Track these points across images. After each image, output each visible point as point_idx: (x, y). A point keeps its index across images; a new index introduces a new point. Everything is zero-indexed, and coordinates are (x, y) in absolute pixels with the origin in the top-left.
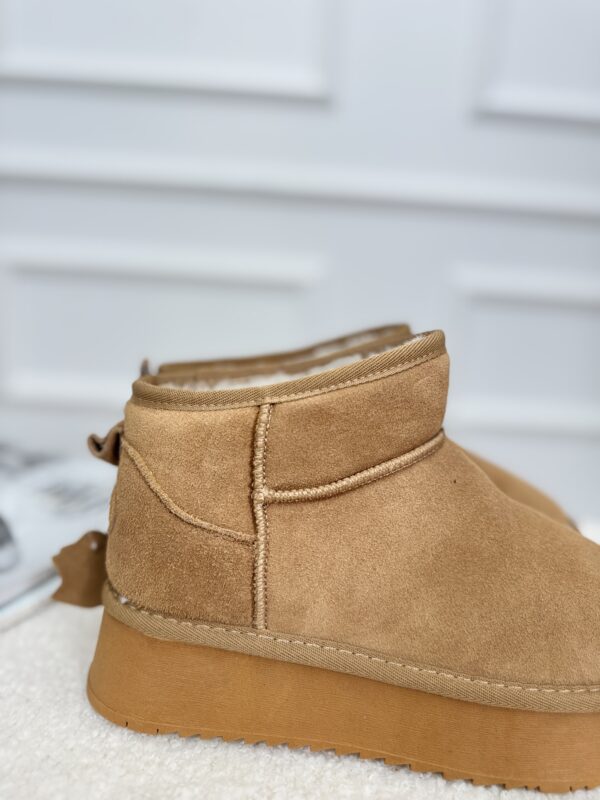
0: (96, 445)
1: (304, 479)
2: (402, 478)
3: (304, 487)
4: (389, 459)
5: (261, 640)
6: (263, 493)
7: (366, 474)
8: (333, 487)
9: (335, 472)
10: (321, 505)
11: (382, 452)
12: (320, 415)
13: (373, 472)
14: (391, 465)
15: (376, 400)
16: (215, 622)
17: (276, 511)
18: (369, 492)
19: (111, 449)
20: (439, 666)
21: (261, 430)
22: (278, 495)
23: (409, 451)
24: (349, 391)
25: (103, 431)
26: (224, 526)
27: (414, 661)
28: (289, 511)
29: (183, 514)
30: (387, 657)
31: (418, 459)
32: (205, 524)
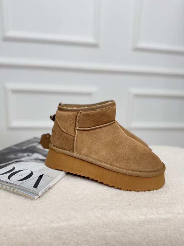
0: (51, 117)
1: (85, 127)
2: (104, 128)
3: (85, 128)
4: (101, 125)
5: (75, 154)
6: (77, 128)
7: (96, 127)
8: (90, 128)
9: (91, 126)
10: (88, 132)
11: (100, 123)
12: (88, 115)
13: (98, 127)
14: (102, 126)
15: (99, 113)
16: (67, 150)
17: (79, 131)
18: (97, 130)
19: (53, 118)
20: (105, 163)
21: (78, 117)
22: (80, 129)
23: (106, 124)
24: (94, 111)
25: (52, 115)
26: (70, 133)
27: (100, 161)
28: (82, 132)
29: (63, 130)
30: (96, 160)
31: (107, 125)
32: (67, 132)
